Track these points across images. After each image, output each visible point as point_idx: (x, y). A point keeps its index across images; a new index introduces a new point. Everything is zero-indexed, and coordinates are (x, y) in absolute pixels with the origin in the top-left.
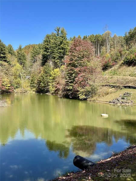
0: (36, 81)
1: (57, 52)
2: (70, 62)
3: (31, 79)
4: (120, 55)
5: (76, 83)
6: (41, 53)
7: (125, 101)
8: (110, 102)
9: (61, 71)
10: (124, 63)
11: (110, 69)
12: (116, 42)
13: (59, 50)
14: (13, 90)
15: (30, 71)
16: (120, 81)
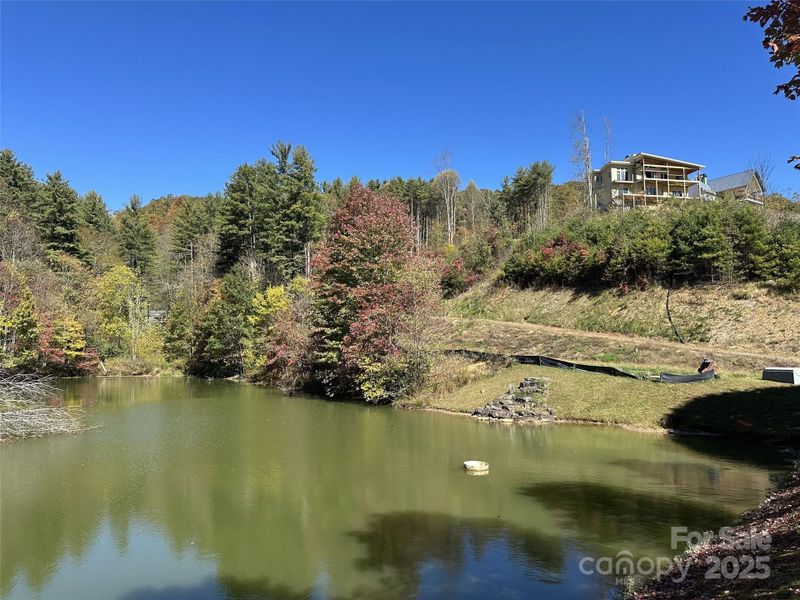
0: (189, 331)
1: (278, 230)
2: (331, 267)
3: (170, 320)
4: (490, 251)
5: (354, 340)
6: (215, 228)
7: (526, 408)
8: (476, 413)
9: (293, 296)
10: (507, 277)
11: (461, 297)
12: (475, 209)
13: (287, 222)
14: (96, 365)
15: (165, 294)
16: (498, 338)
